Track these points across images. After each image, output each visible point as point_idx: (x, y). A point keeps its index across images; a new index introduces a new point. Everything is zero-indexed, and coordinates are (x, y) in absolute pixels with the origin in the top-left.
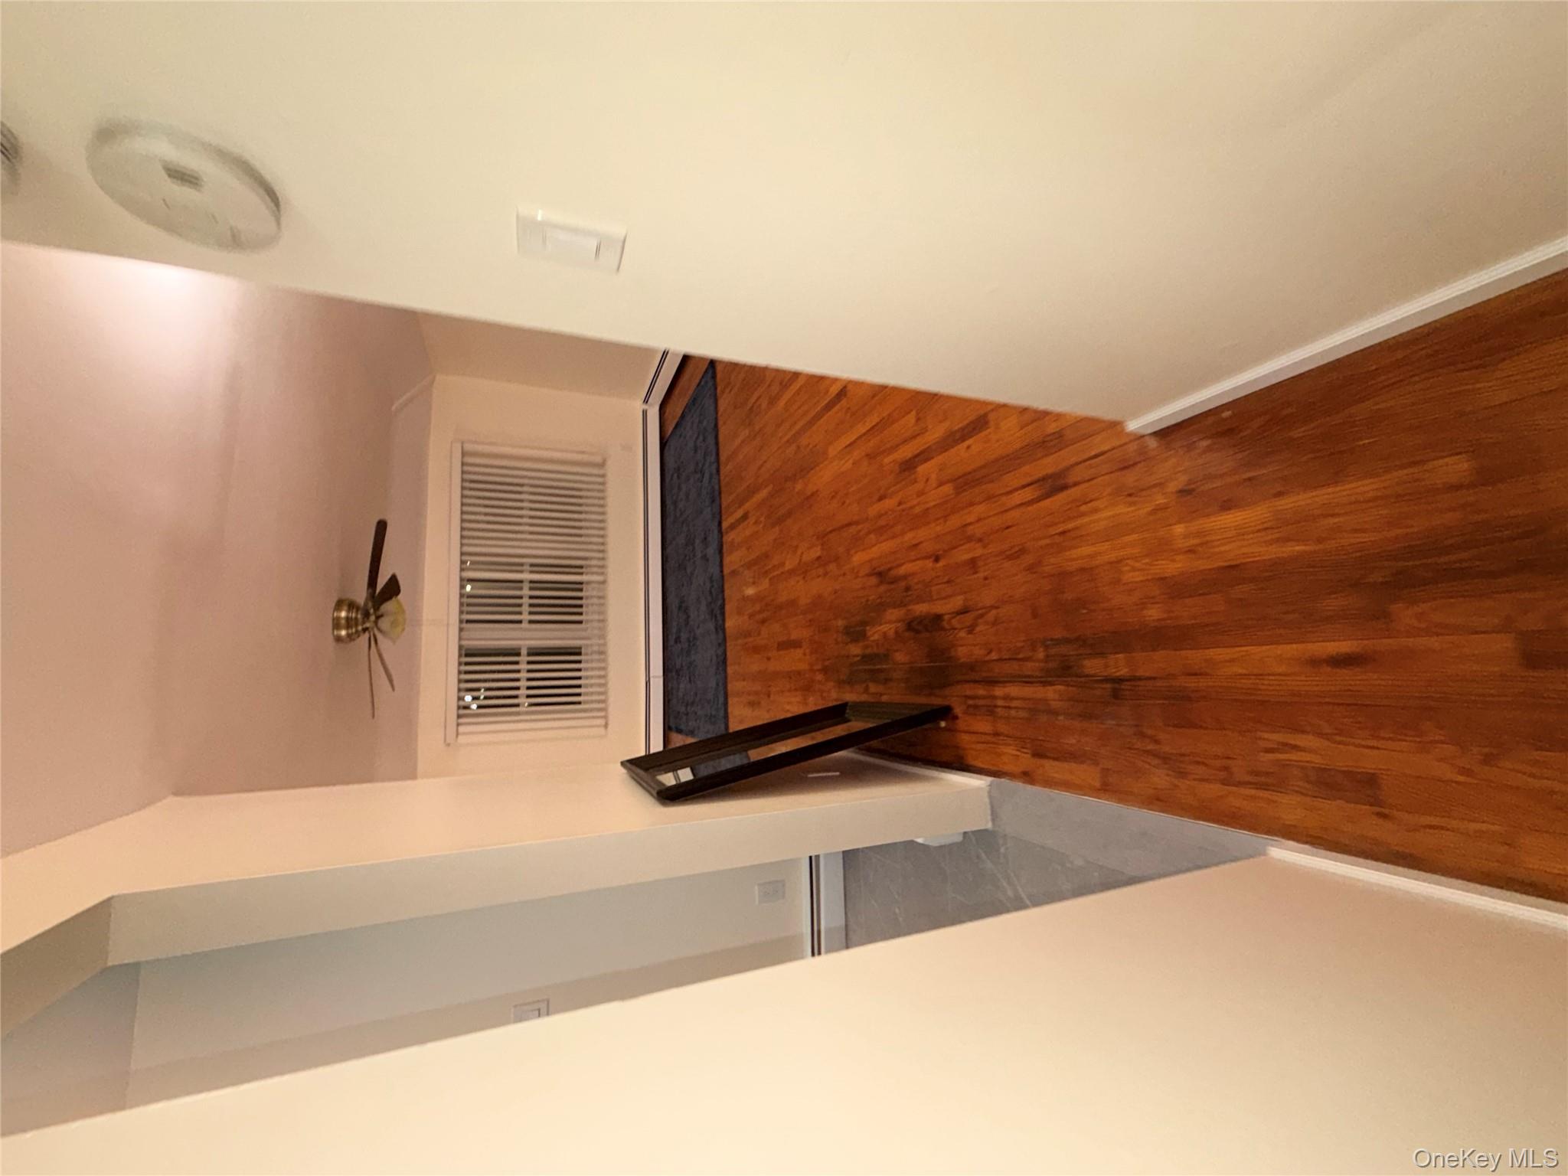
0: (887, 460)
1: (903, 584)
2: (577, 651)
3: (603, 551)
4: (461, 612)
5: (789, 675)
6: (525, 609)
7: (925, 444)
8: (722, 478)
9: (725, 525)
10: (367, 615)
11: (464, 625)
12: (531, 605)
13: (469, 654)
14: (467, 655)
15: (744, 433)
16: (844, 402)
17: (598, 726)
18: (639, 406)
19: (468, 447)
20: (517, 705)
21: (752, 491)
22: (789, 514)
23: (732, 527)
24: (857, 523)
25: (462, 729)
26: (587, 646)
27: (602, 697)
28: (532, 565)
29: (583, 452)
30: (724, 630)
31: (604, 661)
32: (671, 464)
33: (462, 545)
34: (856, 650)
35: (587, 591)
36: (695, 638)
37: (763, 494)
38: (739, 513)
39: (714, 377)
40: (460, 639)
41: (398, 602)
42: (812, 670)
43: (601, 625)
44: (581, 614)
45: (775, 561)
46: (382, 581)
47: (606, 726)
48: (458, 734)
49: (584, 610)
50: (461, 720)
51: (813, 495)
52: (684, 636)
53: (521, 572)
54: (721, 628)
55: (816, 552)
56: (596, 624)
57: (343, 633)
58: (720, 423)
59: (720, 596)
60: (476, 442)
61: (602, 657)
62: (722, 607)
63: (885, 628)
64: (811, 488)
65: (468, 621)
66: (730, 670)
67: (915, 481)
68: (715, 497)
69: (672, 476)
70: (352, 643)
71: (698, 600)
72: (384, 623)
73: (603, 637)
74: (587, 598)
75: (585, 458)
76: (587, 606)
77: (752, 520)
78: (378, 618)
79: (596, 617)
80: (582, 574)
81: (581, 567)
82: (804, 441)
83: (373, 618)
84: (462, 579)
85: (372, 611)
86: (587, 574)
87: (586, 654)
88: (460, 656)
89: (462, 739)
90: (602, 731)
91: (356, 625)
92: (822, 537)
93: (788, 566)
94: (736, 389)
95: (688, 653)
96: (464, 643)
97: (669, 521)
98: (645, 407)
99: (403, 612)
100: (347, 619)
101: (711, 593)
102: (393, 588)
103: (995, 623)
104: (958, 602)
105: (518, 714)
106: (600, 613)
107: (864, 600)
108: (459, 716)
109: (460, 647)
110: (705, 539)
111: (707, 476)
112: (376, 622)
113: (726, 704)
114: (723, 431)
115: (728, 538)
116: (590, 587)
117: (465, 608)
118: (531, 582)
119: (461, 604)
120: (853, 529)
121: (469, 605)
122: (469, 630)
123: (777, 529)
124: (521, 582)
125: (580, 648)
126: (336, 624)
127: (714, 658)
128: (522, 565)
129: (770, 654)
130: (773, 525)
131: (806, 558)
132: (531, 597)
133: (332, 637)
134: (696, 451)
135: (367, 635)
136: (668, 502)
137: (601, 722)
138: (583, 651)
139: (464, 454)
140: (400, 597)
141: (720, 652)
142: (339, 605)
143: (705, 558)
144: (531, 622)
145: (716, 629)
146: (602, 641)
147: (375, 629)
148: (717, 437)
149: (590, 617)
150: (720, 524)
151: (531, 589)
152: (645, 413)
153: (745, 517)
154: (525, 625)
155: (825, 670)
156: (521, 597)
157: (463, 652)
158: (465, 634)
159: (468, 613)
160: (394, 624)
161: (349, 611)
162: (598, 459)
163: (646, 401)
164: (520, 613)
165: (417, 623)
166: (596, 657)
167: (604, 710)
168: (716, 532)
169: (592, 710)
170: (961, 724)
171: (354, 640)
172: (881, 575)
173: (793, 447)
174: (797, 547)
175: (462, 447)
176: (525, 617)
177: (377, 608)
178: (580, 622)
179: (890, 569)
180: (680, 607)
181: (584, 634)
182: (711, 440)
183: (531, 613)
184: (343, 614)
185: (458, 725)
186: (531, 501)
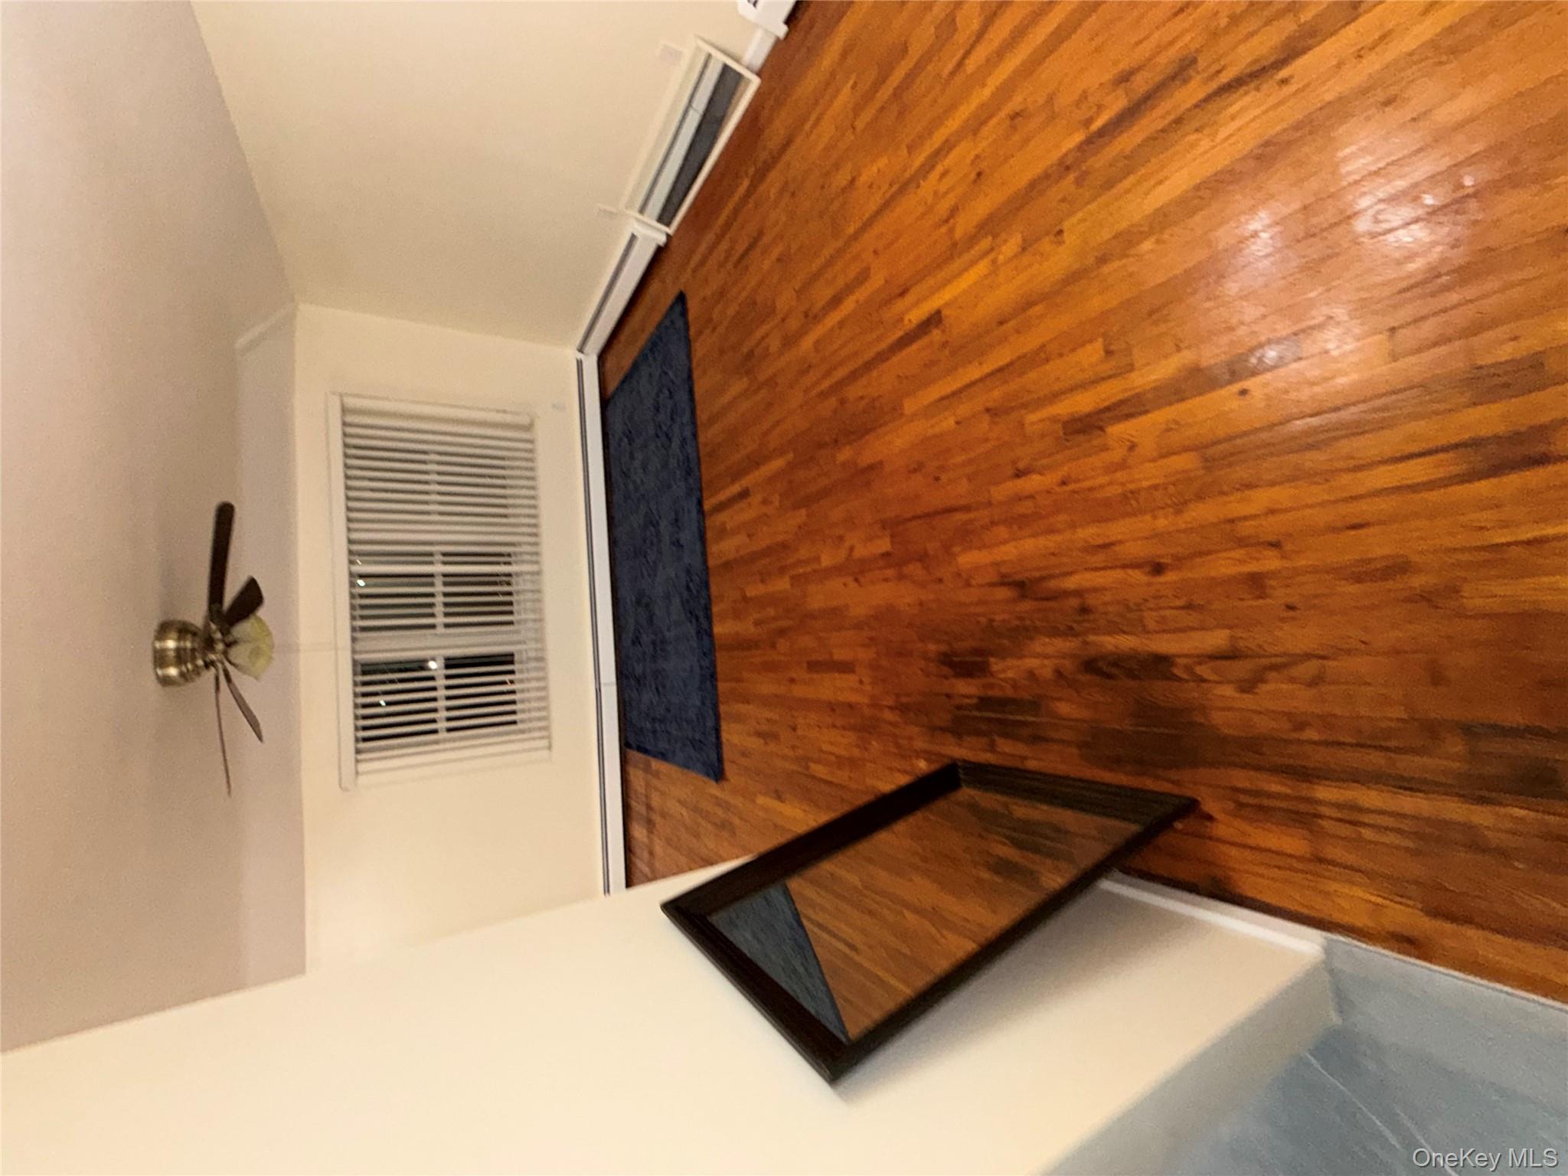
0: (1032, 418)
1: (1074, 602)
2: (508, 659)
3: (535, 535)
4: (353, 618)
5: (832, 707)
6: (439, 609)
7: (1125, 390)
8: (701, 447)
9: (707, 505)
10: (209, 644)
11: (358, 635)
12: (446, 605)
13: (366, 670)
14: (364, 673)
15: (738, 386)
16: (936, 335)
17: (541, 749)
18: (571, 354)
19: (351, 402)
20: (435, 732)
21: (755, 461)
22: (825, 493)
23: (720, 507)
24: (967, 508)
25: (362, 767)
26: (520, 652)
27: (543, 714)
28: (445, 554)
29: (505, 412)
30: (710, 635)
31: (542, 669)
32: (618, 427)
33: (349, 530)
34: (966, 688)
35: (517, 584)
36: (664, 641)
37: (777, 464)
38: (736, 488)
39: (684, 313)
40: (354, 652)
41: (259, 620)
42: (875, 705)
43: (537, 625)
44: (511, 613)
45: (804, 553)
46: (232, 589)
47: (550, 748)
48: (357, 773)
49: (515, 608)
50: (361, 757)
51: (871, 467)
52: (646, 639)
53: (431, 563)
54: (705, 633)
55: (884, 545)
56: (530, 625)
57: (173, 671)
58: (696, 374)
59: (703, 593)
60: (358, 396)
61: (541, 664)
62: (707, 609)
63: (1032, 663)
64: (867, 458)
65: (364, 629)
66: (722, 686)
67: (1105, 448)
68: (691, 468)
69: (621, 440)
70: (191, 685)
71: (668, 597)
72: (238, 654)
73: (540, 640)
74: (518, 592)
75: (508, 418)
76: (519, 602)
77: (756, 499)
78: (229, 645)
79: (532, 616)
80: (509, 563)
81: (509, 555)
82: (853, 392)
83: (220, 647)
84: (351, 575)
85: (218, 636)
86: (516, 563)
87: (521, 662)
88: (355, 674)
89: (362, 779)
90: (545, 753)
91: (193, 659)
92: (893, 526)
93: (826, 561)
94: (721, 330)
95: (654, 658)
96: (358, 657)
97: (617, 497)
98: (580, 356)
99: (269, 634)
100: (178, 650)
101: (688, 588)
102: (251, 597)
103: (1316, 681)
104: (1217, 639)
105: (436, 742)
106: (534, 611)
107: (983, 620)
108: (358, 751)
109: (355, 663)
110: (676, 520)
111: (676, 443)
112: (225, 653)
113: (717, 730)
114: (700, 387)
115: (714, 522)
116: (520, 579)
117: (359, 612)
118: (445, 575)
119: (353, 607)
120: (960, 517)
121: (363, 607)
122: (363, 639)
123: (803, 511)
124: (431, 576)
125: (512, 655)
126: (160, 659)
127: (697, 670)
128: (431, 554)
129: (794, 675)
130: (796, 507)
131: (860, 552)
132: (446, 595)
133: (153, 677)
134: (657, 409)
135: (213, 670)
136: (615, 473)
137: (544, 743)
138: (516, 658)
139: (345, 410)
140: (262, 613)
141: (706, 663)
142: (163, 630)
143: (677, 544)
144: (447, 626)
145: (698, 632)
146: (539, 646)
147: (227, 664)
148: (691, 392)
149: (523, 616)
150: (700, 503)
151: (445, 584)
152: (580, 364)
153: (744, 494)
154: (441, 630)
155: (902, 709)
156: (432, 595)
157: (359, 669)
158: (358, 647)
159: (363, 617)
160: (256, 653)
161: (179, 639)
162: (524, 420)
163: (581, 350)
164: (432, 615)
165: (291, 648)
166: (533, 664)
167: (546, 728)
168: (694, 514)
169: (530, 730)
170: (1221, 830)
171: (193, 680)
172: (1023, 587)
173: (833, 401)
174: (841, 538)
175: (342, 401)
176: (440, 620)
177: (225, 632)
178: (511, 623)
179: (1042, 579)
180: (638, 602)
181: (515, 637)
182: (682, 396)
183: (447, 615)
184: (171, 644)
185: (357, 761)
186: (439, 473)
